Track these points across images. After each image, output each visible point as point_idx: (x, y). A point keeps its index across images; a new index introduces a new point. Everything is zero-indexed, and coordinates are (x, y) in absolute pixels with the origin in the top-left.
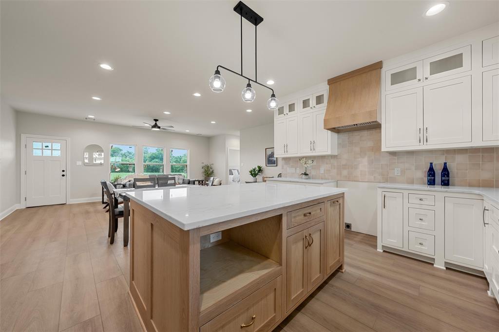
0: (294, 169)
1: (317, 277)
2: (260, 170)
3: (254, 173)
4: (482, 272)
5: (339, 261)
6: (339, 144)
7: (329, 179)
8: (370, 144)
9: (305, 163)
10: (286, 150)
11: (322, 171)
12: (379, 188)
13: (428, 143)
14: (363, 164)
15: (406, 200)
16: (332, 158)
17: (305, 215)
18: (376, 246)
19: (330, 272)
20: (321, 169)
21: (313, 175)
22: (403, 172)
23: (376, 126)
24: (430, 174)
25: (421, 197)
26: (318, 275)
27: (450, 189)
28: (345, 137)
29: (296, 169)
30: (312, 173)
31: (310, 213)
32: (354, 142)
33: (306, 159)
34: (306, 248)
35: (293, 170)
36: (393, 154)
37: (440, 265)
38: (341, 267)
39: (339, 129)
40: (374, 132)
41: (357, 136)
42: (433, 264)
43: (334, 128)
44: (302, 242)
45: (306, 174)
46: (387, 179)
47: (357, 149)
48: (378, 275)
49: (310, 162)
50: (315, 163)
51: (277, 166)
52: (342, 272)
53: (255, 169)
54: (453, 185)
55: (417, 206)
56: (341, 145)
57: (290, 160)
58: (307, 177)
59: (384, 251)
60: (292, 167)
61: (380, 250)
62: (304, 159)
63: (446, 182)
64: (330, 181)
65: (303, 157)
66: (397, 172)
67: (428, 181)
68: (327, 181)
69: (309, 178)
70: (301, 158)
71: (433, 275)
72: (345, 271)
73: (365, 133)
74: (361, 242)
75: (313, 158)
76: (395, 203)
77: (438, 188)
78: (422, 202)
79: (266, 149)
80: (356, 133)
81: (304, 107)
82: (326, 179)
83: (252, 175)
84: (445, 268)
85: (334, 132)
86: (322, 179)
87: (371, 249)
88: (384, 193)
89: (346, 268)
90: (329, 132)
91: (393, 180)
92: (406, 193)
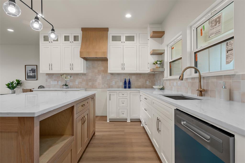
0: (57, 81)
1: (86, 140)
2: (19, 83)
3: (11, 86)
4: (139, 119)
5: (94, 130)
6: (87, 67)
7: (81, 88)
8: (102, 69)
9: (66, 78)
10: (51, 68)
11: (77, 83)
12: (108, 90)
13: (125, 70)
14: (99, 79)
15: (118, 96)
16: (83, 75)
17: (82, 106)
18: (107, 120)
19: (91, 137)
20: (76, 81)
21: (70, 86)
22: (116, 83)
23: (105, 60)
24: (125, 84)
25: (123, 93)
26: (87, 139)
27: (131, 89)
28: (90, 63)
29: (58, 82)
30: (70, 84)
31: (84, 105)
32: (95, 67)
33: (66, 75)
34: (83, 124)
35: (56, 83)
36: (112, 74)
37: (129, 121)
38: (94, 134)
39: (87, 58)
40: (104, 62)
41: (96, 63)
42: (127, 121)
43: (85, 58)
44: (81, 121)
45: (66, 85)
46: (110, 87)
47: (96, 71)
48: (109, 131)
49: (69, 77)
50: (72, 78)
51: (37, 80)
52: (95, 136)
53: (13, 82)
54: (132, 88)
55: (122, 97)
56: (88, 68)
57: (53, 75)
58: (67, 87)
59: (110, 121)
60: (55, 80)
61: (108, 121)
62: (65, 75)
63: (130, 87)
64: (82, 89)
65: (64, 74)
66: (113, 83)
67: (124, 87)
68: (80, 89)
69: (68, 88)
70: (62, 75)
71: (127, 125)
72: (96, 135)
73: (100, 63)
74: (99, 120)
75: (71, 75)
76: (114, 97)
77: (127, 89)
78: (124, 96)
79: (25, 66)
80: (96, 62)
81: (65, 40)
82: (80, 88)
83: (9, 87)
84: (130, 121)
85: (85, 60)
86: (77, 88)
87: (104, 122)
88: (110, 93)
89: (96, 134)
90: (82, 59)
91: (112, 87)
92: (118, 92)
